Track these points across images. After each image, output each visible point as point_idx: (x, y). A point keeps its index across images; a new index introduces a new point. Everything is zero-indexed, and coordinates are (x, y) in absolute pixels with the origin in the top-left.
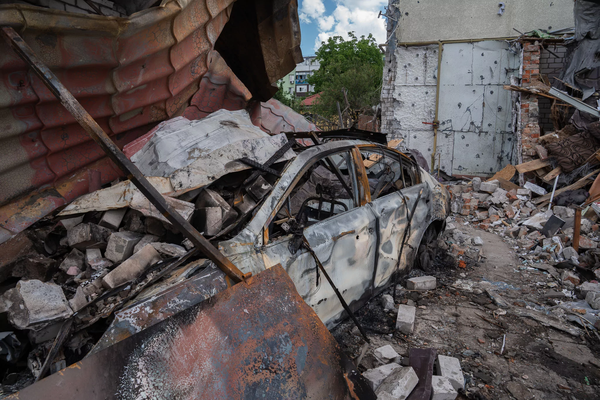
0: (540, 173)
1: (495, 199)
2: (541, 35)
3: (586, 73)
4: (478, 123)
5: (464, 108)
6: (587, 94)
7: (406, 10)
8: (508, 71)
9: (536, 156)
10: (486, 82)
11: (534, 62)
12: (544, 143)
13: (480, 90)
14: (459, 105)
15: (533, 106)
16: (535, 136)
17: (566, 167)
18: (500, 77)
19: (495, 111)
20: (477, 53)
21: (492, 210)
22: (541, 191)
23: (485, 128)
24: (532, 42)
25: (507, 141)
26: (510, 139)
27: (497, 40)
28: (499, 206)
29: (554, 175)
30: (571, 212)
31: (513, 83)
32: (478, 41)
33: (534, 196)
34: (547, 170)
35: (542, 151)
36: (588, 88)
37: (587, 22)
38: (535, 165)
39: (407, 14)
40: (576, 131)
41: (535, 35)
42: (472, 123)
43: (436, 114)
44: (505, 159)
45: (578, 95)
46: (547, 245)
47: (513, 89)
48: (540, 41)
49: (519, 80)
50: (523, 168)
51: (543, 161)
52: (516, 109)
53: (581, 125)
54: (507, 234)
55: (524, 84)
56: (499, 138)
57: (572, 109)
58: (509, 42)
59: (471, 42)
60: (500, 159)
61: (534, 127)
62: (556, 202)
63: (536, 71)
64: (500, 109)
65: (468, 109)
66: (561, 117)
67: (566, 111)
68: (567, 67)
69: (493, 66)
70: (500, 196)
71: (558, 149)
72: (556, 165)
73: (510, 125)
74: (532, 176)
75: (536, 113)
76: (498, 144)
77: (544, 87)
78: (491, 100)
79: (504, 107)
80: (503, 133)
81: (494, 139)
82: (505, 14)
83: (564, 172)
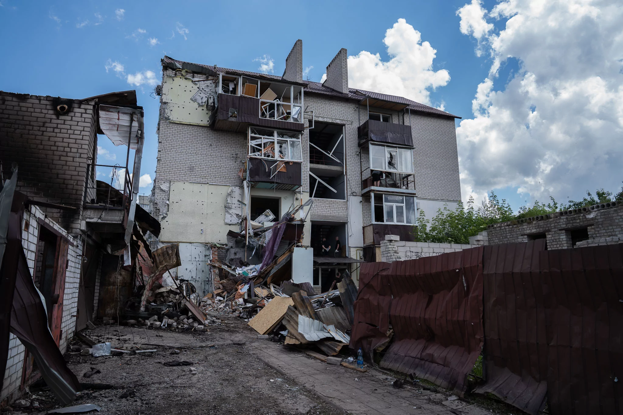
0: (221, 294)
1: (208, 303)
2: (218, 245)
3: (232, 260)
4: (194, 277)
5: (188, 270)
6: (233, 267)
7: (163, 227)
8: (205, 256)
9: (219, 288)
10: (197, 260)
11: (216, 255)
12: (221, 284)
13: (195, 263)
14: (186, 269)
15: (217, 271)
16: (218, 281)
17: (228, 291)
18: (202, 258)
19: (201, 271)
20: (193, 248)
21: (208, 306)
22: (222, 299)
23: (197, 279)
24: (215, 248)
25: (206, 284)
26: (207, 284)
27: (201, 243)
28: (210, 305)
29: (225, 293)
30: (230, 303)
31: (209, 262)
32: (193, 243)
33: (220, 301)
34: (223, 292)
35: (221, 286)
36: (233, 265)
37: (231, 242)
38: (219, 291)
39: (163, 228)
40: (231, 280)
41: (215, 245)
42: (192, 277)
43: (177, 273)
44: (206, 292)
45: (230, 267)
46: (225, 309)
47: (209, 264)
48: (217, 247)
49: (211, 261)
50: (216, 292)
51: (222, 290)
52: (211, 272)
53: (231, 278)
54: (214, 310)
55: (213, 263)
56: (203, 283)
57: (229, 272)
58: (206, 244)
59: (190, 243)
60: (204, 292)
61: (218, 278)
62: (226, 301)
63: (217, 258)
64: (203, 271)
65: (190, 271)
66: (226, 275)
67: (227, 273)
68: (226, 257)
69: (200, 253)
70: (209, 302)
71: (225, 285)
72: (226, 291)
73: (207, 278)
74: (219, 295)
75: (218, 274)
76: (203, 286)
77: (220, 265)
78: (199, 267)
79: (204, 270)
80: (204, 281)
81: (201, 284)
82: (203, 234)
83: (228, 293)
